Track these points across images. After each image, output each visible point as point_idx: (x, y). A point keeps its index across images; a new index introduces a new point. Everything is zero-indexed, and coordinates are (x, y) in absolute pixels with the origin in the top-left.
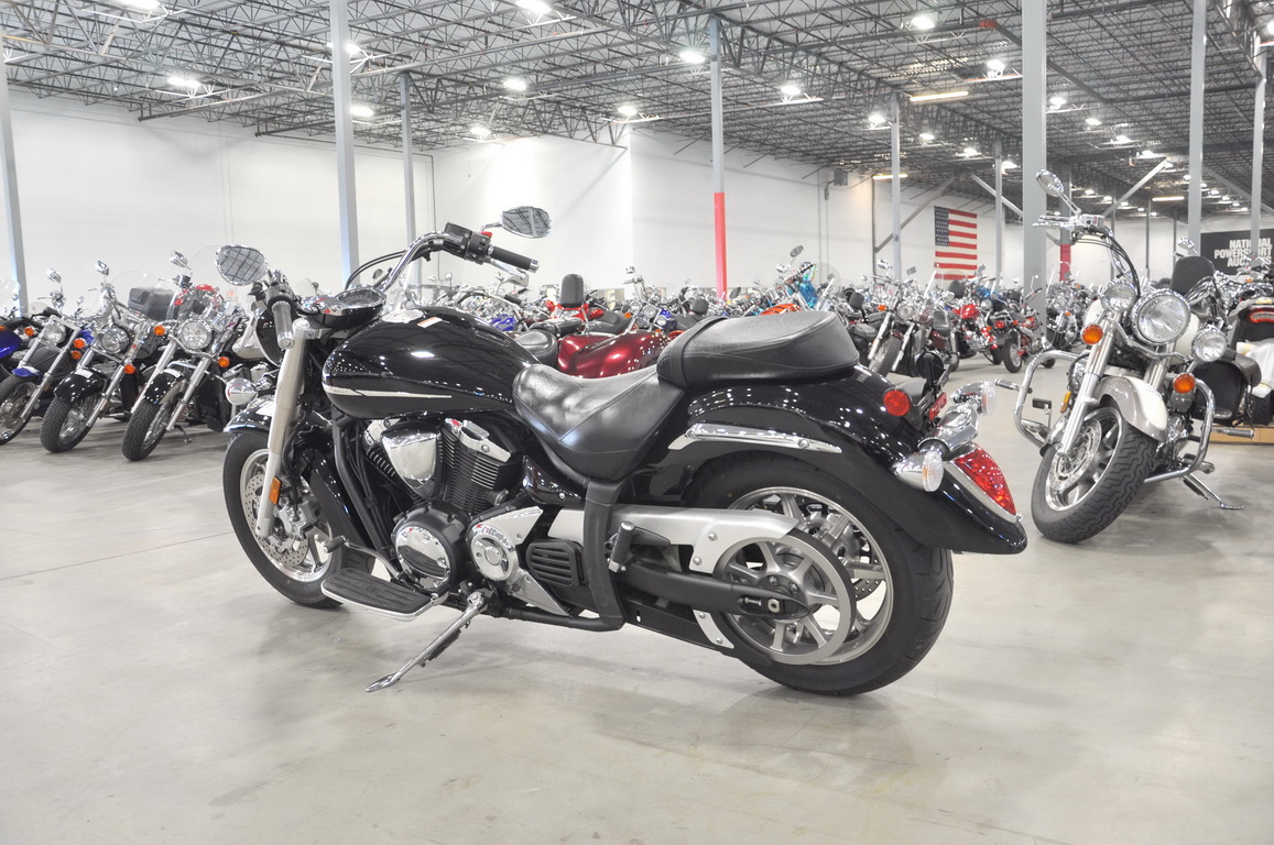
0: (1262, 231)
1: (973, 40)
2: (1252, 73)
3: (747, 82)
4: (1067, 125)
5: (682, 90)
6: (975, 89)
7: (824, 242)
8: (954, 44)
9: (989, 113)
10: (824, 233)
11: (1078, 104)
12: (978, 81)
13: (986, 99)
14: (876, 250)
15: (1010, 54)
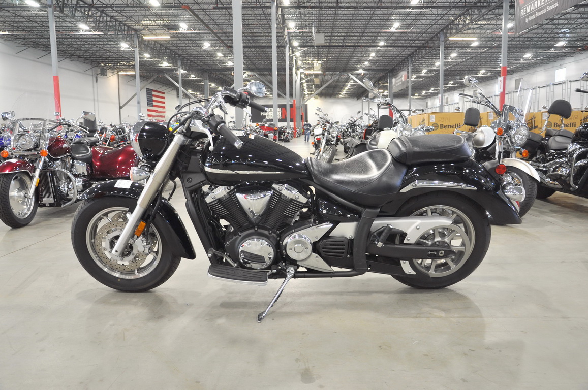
0: (278, 105)
1: (176, 14)
2: (284, 42)
3: (61, 20)
4: (209, 55)
5: (24, 20)
6: (173, 36)
7: (96, 103)
8: (168, 14)
9: (176, 47)
10: (96, 98)
11: (215, 46)
12: (175, 32)
13: (176, 41)
14: (121, 108)
15: (191, 21)
